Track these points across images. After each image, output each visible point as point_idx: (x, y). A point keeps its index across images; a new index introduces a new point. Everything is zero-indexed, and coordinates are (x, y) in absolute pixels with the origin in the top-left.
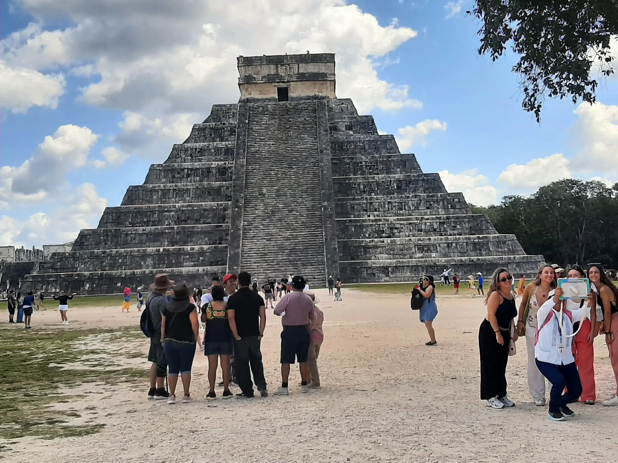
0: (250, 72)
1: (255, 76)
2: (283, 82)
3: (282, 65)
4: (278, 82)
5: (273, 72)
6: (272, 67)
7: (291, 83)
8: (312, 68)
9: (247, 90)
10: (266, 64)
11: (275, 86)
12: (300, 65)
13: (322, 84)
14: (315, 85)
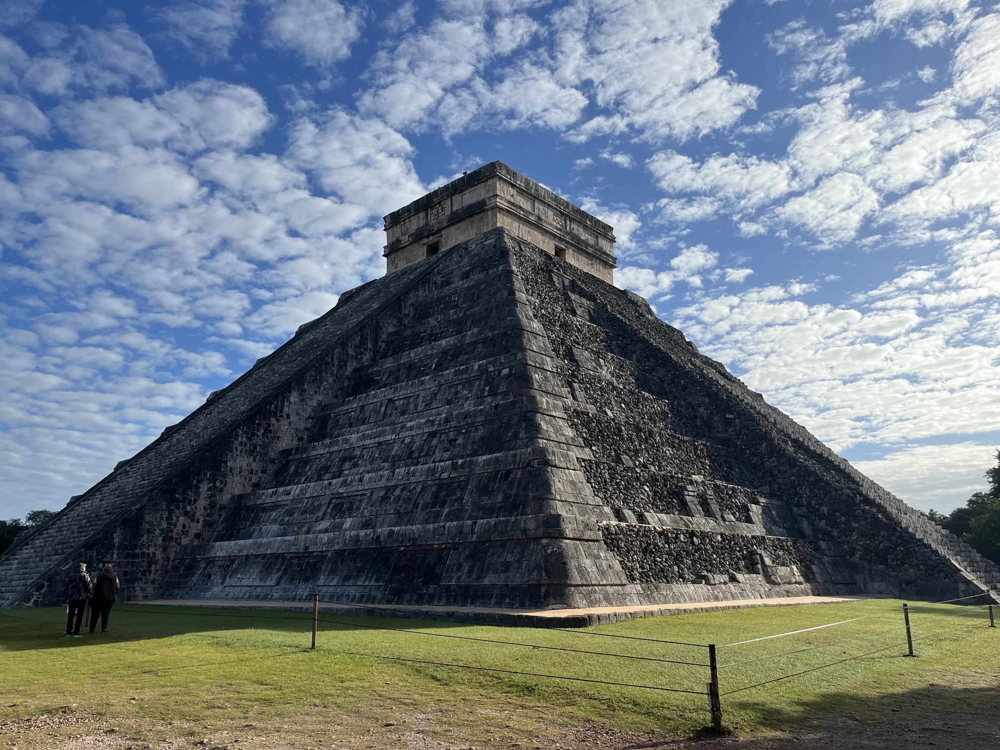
0: (398, 234)
1: (402, 238)
2: (432, 234)
3: (432, 208)
4: (428, 237)
5: (422, 223)
6: (422, 215)
7: (443, 232)
8: (469, 198)
9: (393, 262)
10: (415, 214)
11: (424, 245)
12: (454, 198)
13: (482, 219)
14: (472, 224)
